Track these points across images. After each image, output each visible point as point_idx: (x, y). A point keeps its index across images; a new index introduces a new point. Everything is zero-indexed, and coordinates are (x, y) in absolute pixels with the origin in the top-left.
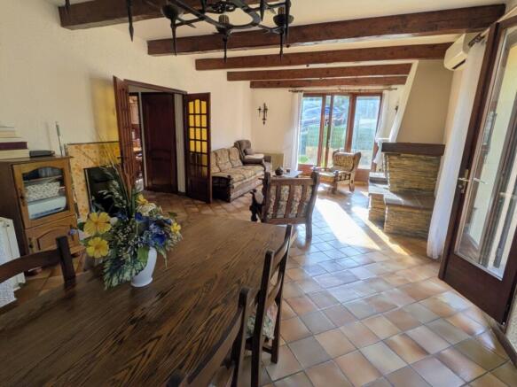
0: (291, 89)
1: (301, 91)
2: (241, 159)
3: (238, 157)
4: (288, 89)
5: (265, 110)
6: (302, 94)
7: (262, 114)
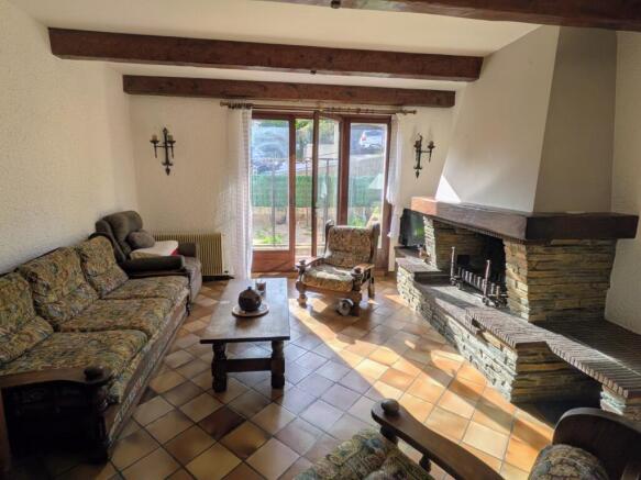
0: (224, 101)
1: (248, 106)
2: (119, 261)
3: (112, 261)
4: (219, 101)
5: (169, 142)
6: (250, 111)
7: (161, 151)
